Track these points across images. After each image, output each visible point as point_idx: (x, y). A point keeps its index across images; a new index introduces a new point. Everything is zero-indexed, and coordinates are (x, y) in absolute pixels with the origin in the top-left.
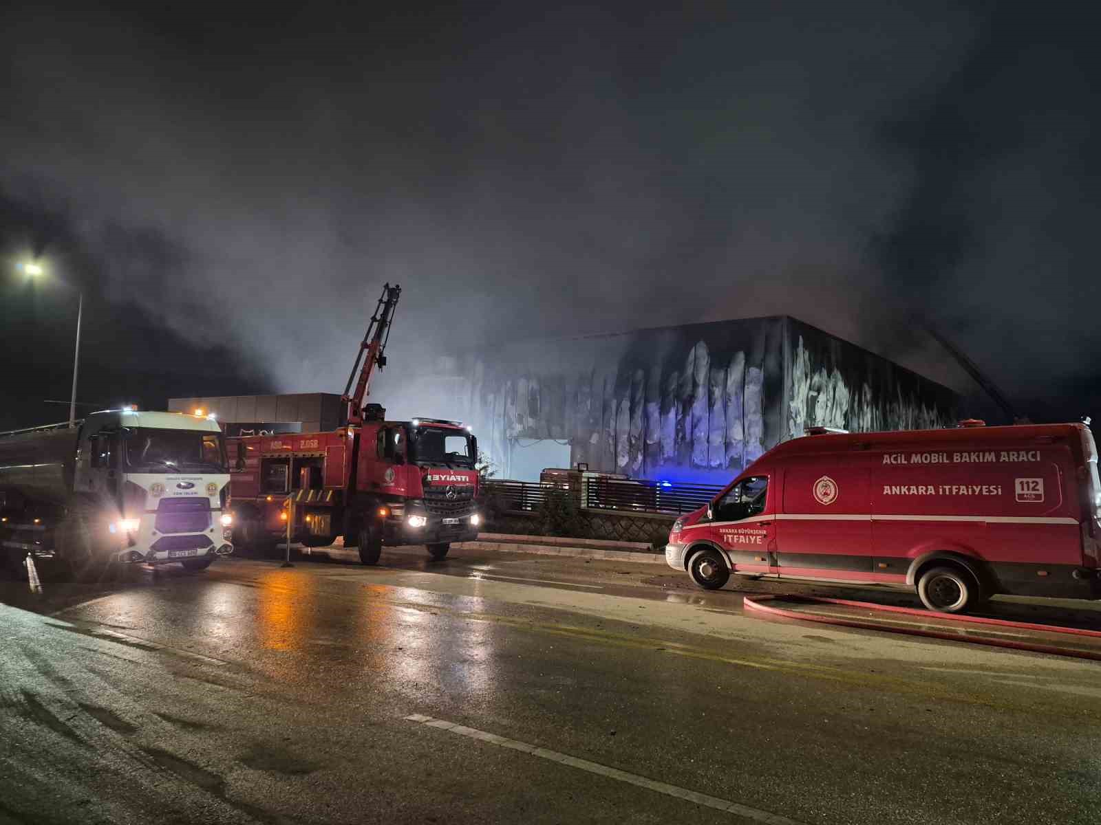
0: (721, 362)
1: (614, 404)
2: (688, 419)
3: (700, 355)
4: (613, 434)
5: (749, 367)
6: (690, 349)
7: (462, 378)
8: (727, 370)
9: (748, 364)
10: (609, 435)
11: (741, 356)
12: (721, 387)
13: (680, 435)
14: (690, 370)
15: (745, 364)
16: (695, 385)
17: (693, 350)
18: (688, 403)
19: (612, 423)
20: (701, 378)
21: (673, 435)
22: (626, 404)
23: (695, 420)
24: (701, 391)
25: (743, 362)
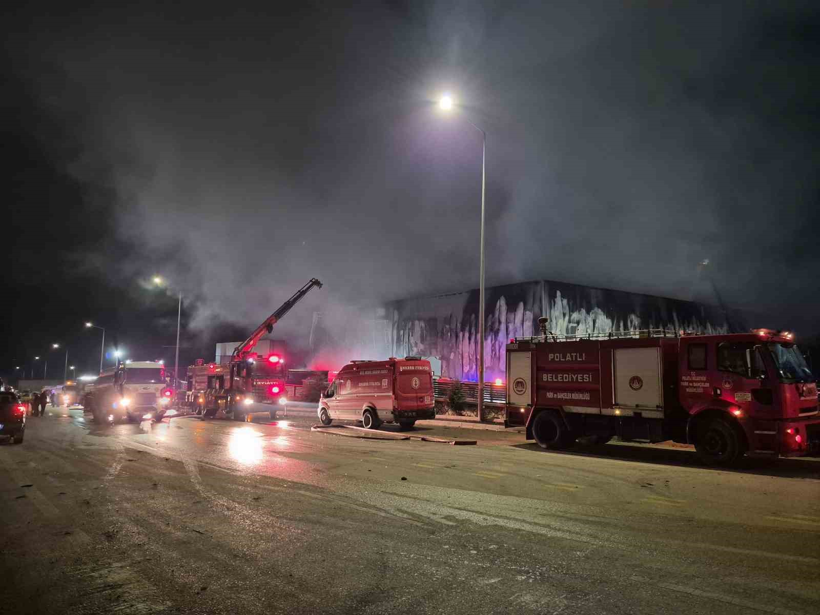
0: (512, 308)
1: (461, 335)
2: (497, 343)
3: (502, 303)
4: (461, 353)
5: (526, 311)
6: (497, 301)
7: (388, 321)
8: (515, 314)
9: (525, 309)
10: (459, 354)
11: (521, 304)
12: (512, 324)
13: (494, 353)
14: (497, 315)
15: (524, 309)
16: (500, 323)
17: (499, 301)
18: (496, 333)
19: (460, 347)
20: (503, 319)
21: (490, 354)
22: (467, 335)
23: (500, 344)
24: (503, 327)
25: (523, 308)
